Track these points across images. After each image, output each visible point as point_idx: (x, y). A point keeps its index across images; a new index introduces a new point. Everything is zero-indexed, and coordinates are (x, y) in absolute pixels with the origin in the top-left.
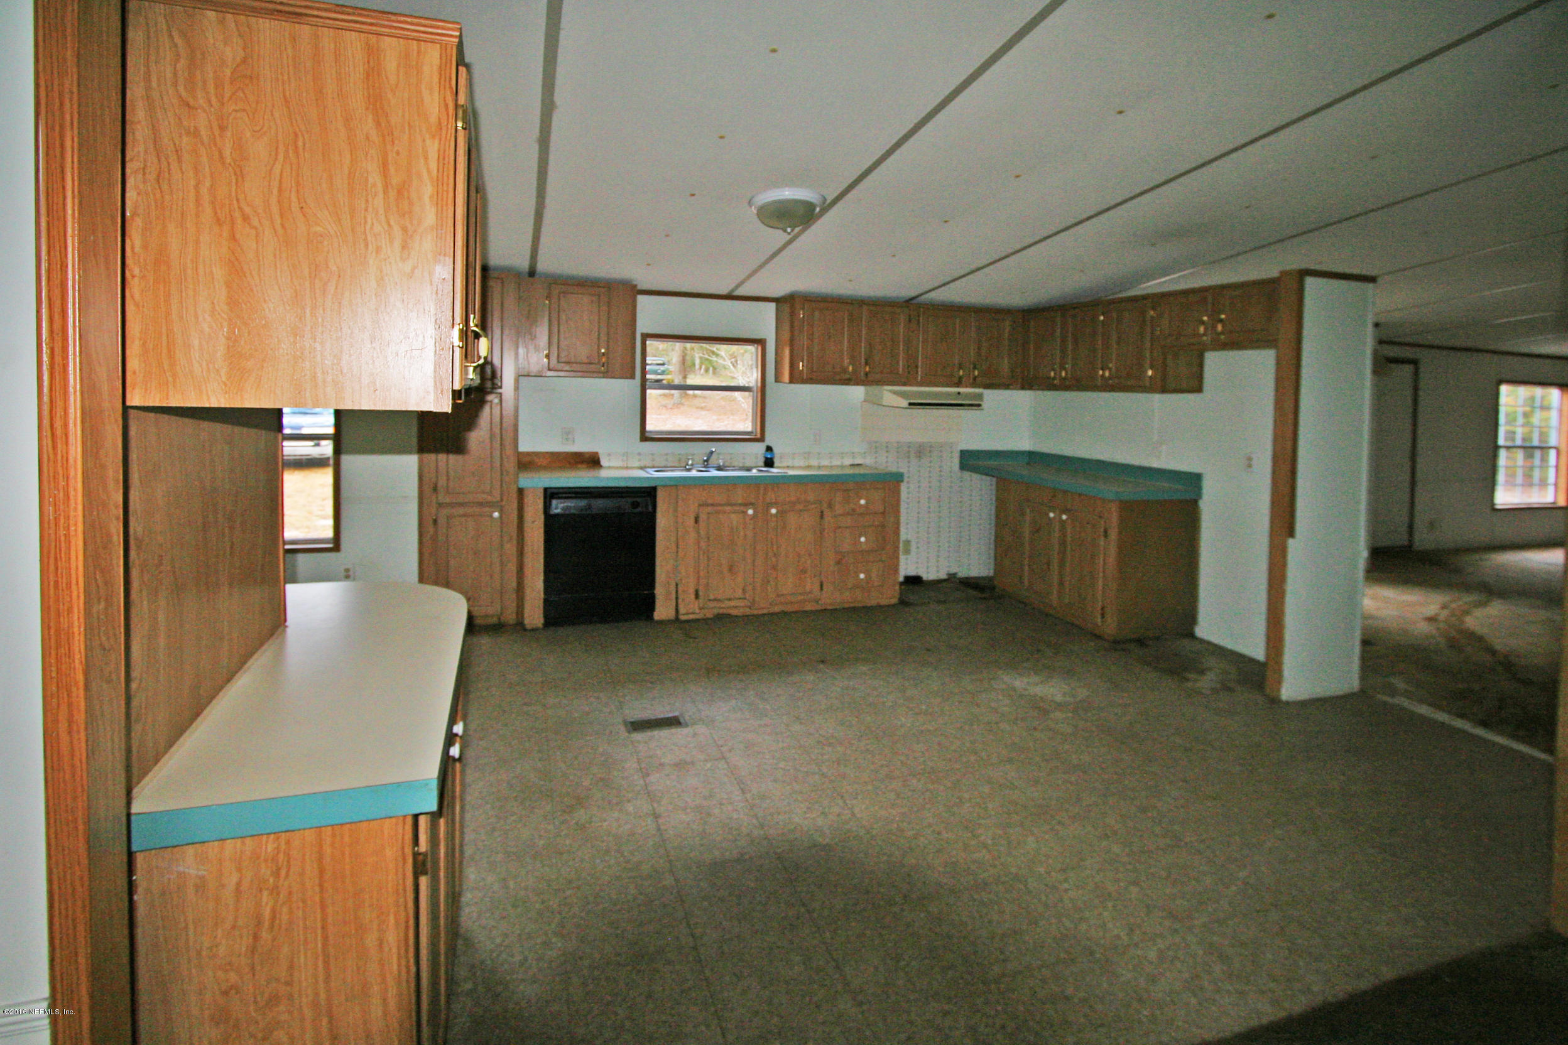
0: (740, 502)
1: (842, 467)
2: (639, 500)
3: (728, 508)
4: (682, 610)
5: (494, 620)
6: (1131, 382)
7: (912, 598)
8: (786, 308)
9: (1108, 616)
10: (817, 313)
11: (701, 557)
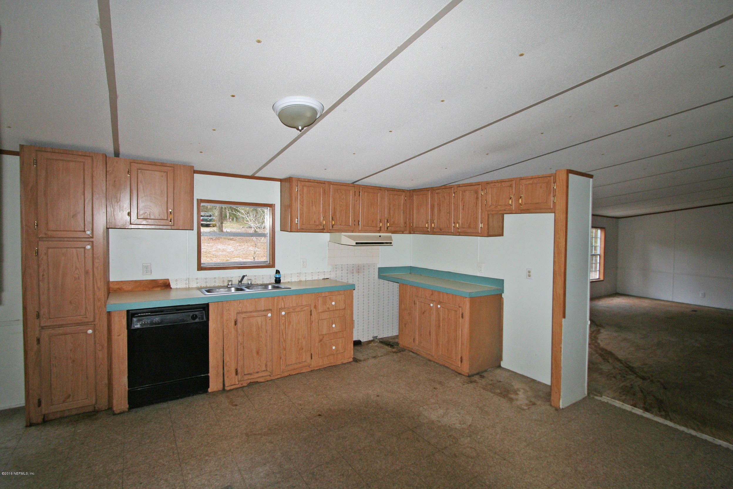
0: (263, 309)
1: (318, 280)
2: (196, 313)
3: (255, 314)
4: (227, 384)
5: (91, 409)
6: (470, 230)
7: (360, 356)
8: (287, 184)
9: (464, 361)
10: (305, 189)
11: (239, 347)
